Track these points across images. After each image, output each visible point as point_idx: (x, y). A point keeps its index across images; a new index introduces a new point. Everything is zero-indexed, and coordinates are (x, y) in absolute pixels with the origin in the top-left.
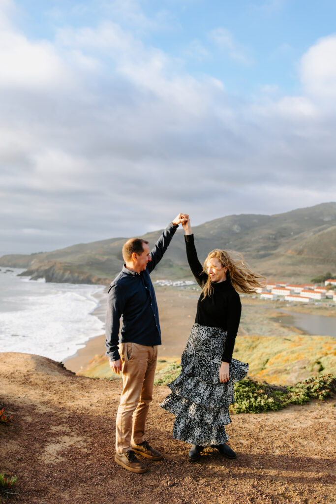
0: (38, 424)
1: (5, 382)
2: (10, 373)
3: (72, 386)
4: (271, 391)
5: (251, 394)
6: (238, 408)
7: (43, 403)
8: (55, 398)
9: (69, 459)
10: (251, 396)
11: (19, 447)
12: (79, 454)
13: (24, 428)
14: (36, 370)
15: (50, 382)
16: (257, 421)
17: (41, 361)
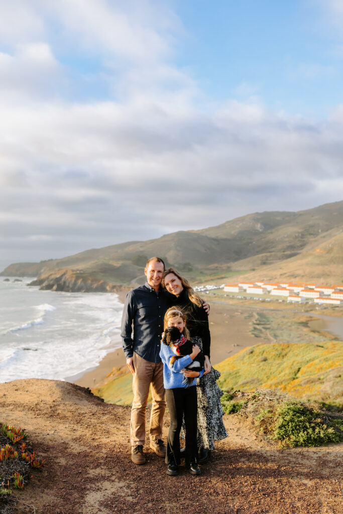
0: (74, 467)
1: (30, 416)
2: (35, 404)
3: (104, 418)
4: (329, 420)
5: (307, 424)
6: (295, 441)
7: (75, 440)
8: (88, 433)
9: (114, 511)
10: (308, 427)
11: (56, 498)
12: (124, 503)
13: (59, 474)
14: (62, 399)
15: (79, 414)
16: (318, 455)
17: (66, 388)
